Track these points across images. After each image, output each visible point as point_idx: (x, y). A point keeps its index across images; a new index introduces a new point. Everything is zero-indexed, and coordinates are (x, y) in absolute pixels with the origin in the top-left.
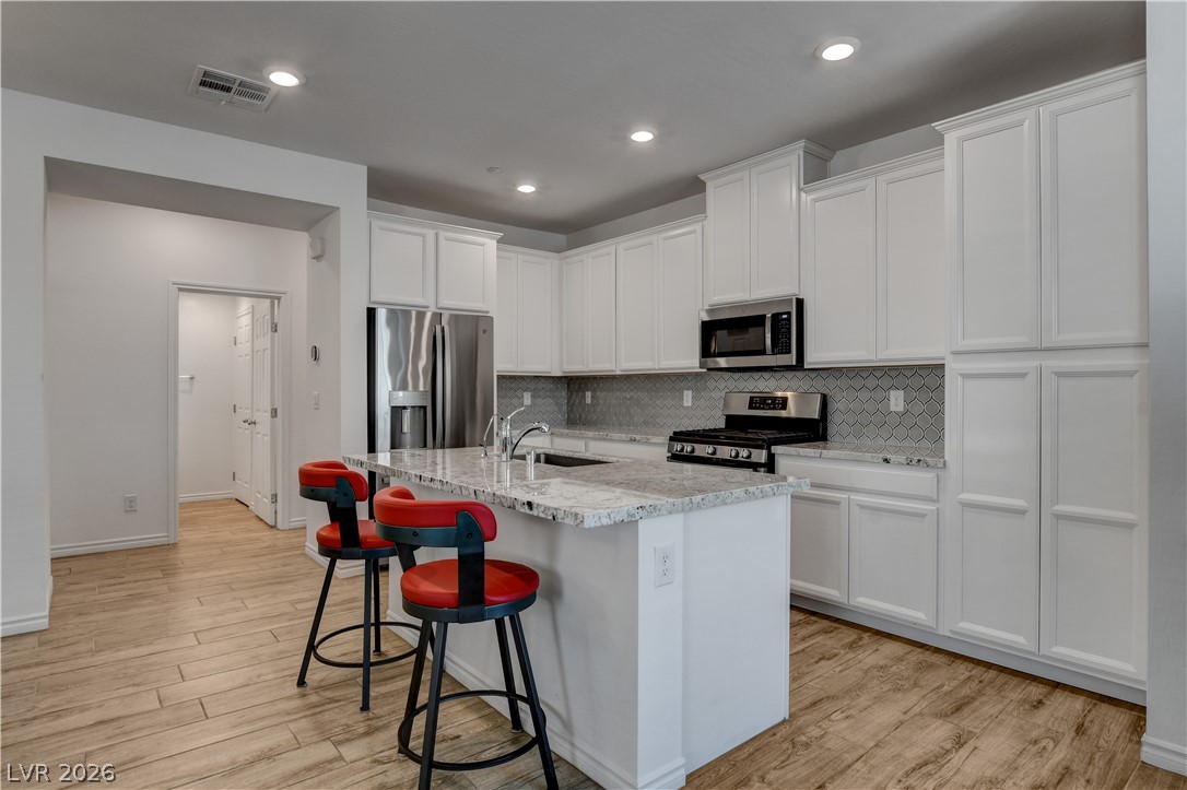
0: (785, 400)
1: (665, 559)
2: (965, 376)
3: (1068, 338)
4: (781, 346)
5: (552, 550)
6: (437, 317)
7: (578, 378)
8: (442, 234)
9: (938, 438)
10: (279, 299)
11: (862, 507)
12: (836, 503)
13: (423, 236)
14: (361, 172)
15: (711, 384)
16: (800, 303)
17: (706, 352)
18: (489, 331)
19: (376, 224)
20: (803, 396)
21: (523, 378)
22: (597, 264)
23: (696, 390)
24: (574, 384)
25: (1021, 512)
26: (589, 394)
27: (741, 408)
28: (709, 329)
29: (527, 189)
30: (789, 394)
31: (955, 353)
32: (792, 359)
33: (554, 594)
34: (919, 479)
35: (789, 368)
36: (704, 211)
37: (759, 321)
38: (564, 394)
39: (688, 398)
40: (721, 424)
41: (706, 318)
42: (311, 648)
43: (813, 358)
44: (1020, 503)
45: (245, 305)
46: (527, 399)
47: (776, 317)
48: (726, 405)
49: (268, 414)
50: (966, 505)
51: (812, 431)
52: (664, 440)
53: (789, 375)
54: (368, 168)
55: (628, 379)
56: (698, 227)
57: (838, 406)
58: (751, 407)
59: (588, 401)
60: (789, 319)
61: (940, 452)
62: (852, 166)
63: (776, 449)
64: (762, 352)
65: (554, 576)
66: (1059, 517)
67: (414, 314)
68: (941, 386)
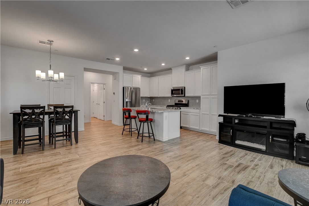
0: (183, 101)
1: (166, 117)
2: (203, 98)
3: (213, 94)
4: (182, 94)
5: (154, 117)
6: (131, 88)
7: (152, 97)
8: (133, 76)
9: (200, 106)
10: (105, 84)
11: (191, 115)
12: (188, 114)
13: (130, 76)
14: (122, 67)
15: (173, 98)
16: (185, 88)
17: (172, 94)
18: (140, 90)
19: (124, 75)
20: (186, 100)
21: (143, 97)
22: (155, 80)
23: (171, 100)
24: (151, 98)
25: (208, 114)
26: (154, 100)
27: (177, 102)
28: (172, 91)
29: (146, 69)
30: (184, 100)
31: (202, 95)
32: (183, 95)
33: (154, 121)
34: (198, 111)
35: (183, 96)
36: (172, 73)
37: (179, 90)
38: (150, 100)
39: (169, 100)
40: (174, 104)
41: (172, 89)
42: (124, 130)
43: (186, 95)
44: (208, 113)
45: (96, 85)
46: (144, 101)
47: (181, 89)
48: (175, 102)
49: (103, 103)
50: (203, 114)
51: (187, 105)
52: (166, 106)
53: (184, 97)
54: (123, 67)
55: (160, 98)
56: (171, 75)
57: (190, 102)
58: (178, 102)
59: (154, 101)
60: (183, 90)
61: (200, 108)
62: (192, 69)
63: (181, 107)
64: (180, 94)
65: (154, 120)
66: (212, 115)
67: (129, 88)
68: (200, 99)
